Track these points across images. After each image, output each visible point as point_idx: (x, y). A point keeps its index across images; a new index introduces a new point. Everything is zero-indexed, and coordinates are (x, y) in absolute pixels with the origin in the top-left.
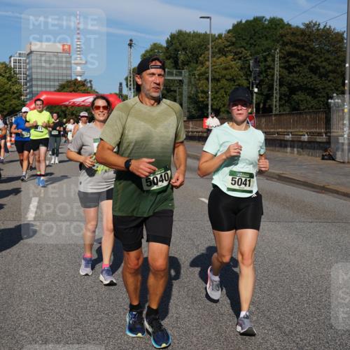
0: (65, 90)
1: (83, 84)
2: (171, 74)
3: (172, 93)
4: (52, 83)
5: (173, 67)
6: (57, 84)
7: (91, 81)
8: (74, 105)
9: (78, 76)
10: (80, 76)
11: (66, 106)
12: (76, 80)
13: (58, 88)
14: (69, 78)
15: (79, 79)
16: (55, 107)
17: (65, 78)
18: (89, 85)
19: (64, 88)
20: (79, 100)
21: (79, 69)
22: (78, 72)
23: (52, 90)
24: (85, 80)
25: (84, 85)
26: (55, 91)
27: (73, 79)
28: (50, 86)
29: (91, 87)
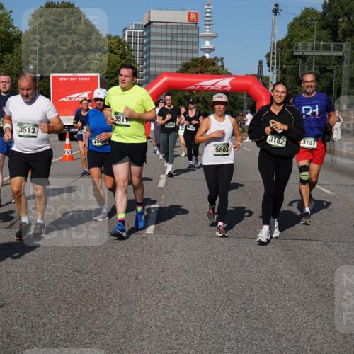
0: (190, 70)
1: (213, 62)
2: (327, 48)
3: (328, 74)
4: (174, 62)
5: (331, 39)
6: (179, 62)
7: (222, 59)
8: (201, 89)
9: (205, 52)
10: (209, 52)
11: (191, 91)
12: (204, 57)
13: (181, 68)
14: (195, 55)
15: (207, 56)
16: (177, 92)
17: (190, 55)
18: (220, 64)
19: (189, 68)
20: (208, 83)
21: (207, 44)
22: (206, 47)
23: (174, 70)
24: (216, 58)
25: (213, 64)
26: (177, 72)
27: (200, 57)
28: (171, 66)
29: (223, 66)
